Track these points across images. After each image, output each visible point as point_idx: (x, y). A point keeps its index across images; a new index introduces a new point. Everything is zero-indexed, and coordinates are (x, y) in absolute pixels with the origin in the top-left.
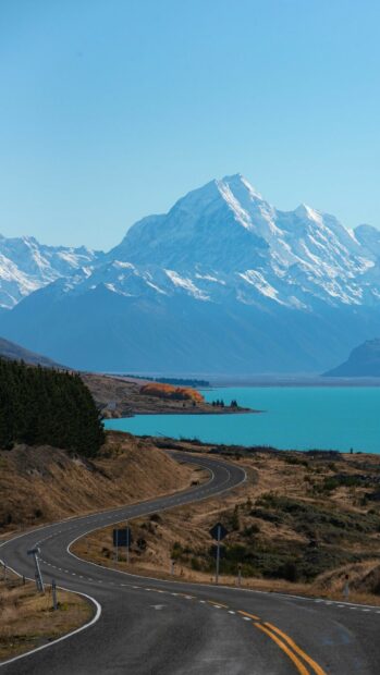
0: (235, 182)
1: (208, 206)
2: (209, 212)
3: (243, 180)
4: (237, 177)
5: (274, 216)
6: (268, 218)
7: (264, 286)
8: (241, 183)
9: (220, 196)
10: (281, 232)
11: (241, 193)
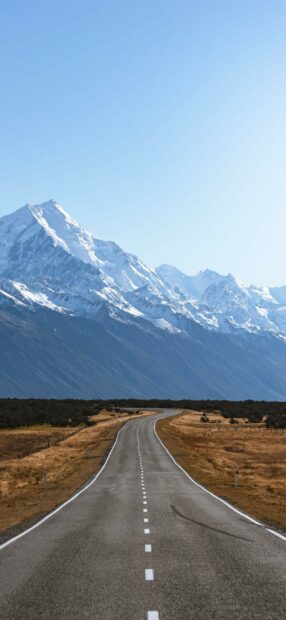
0: (50, 209)
1: (22, 233)
2: (24, 238)
3: (57, 206)
4: (51, 203)
5: (93, 245)
6: (87, 247)
7: (126, 306)
8: (55, 208)
9: (35, 222)
10: (101, 262)
11: (57, 220)
